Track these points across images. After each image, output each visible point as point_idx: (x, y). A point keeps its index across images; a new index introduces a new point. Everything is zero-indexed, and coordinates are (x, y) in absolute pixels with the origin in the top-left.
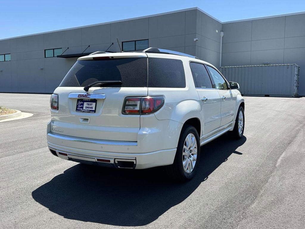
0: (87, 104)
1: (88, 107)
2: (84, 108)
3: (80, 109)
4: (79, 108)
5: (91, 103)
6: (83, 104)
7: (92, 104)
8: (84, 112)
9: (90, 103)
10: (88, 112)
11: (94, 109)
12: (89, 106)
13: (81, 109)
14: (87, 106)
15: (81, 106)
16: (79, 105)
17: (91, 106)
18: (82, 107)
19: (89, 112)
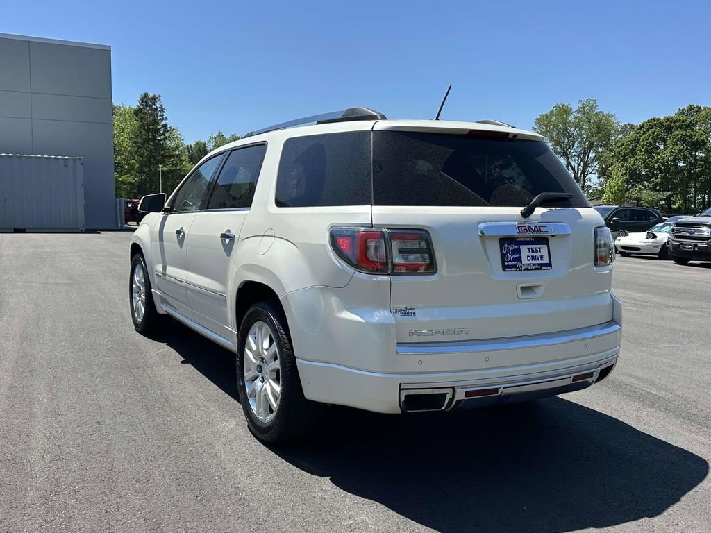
0: (529, 249)
1: (533, 258)
2: (525, 260)
3: (512, 263)
4: (510, 261)
5: (538, 246)
6: (518, 251)
7: (540, 248)
8: (527, 269)
9: (534, 246)
10: (536, 269)
11: (546, 261)
12: (535, 254)
13: (516, 263)
14: (531, 254)
15: (515, 256)
16: (507, 253)
17: (538, 254)
18: (519, 259)
19: (540, 269)
